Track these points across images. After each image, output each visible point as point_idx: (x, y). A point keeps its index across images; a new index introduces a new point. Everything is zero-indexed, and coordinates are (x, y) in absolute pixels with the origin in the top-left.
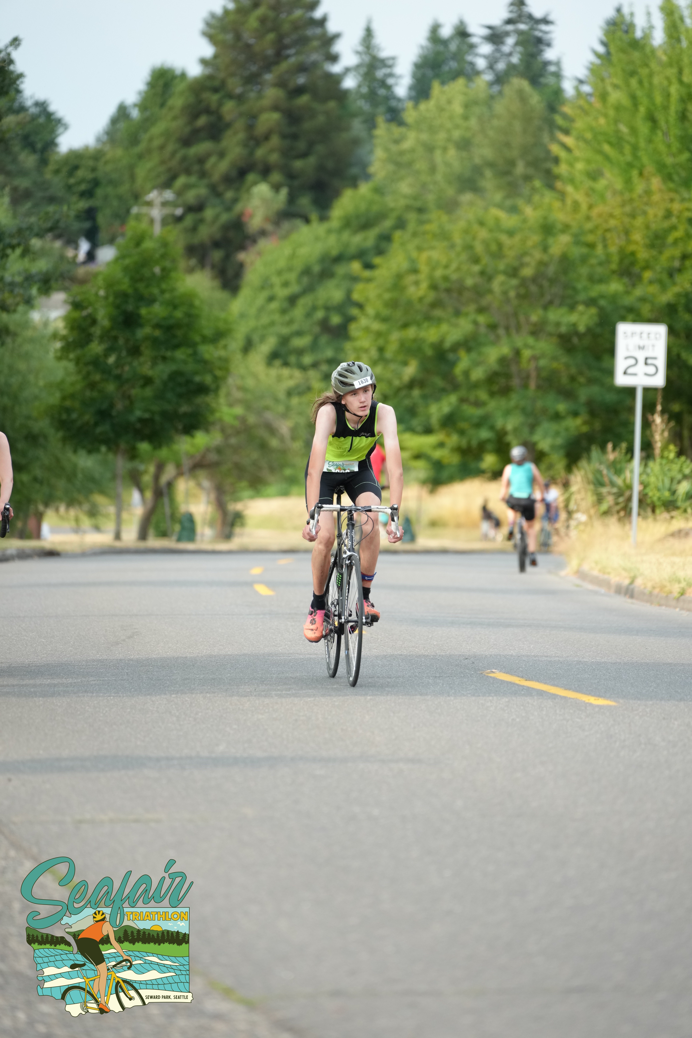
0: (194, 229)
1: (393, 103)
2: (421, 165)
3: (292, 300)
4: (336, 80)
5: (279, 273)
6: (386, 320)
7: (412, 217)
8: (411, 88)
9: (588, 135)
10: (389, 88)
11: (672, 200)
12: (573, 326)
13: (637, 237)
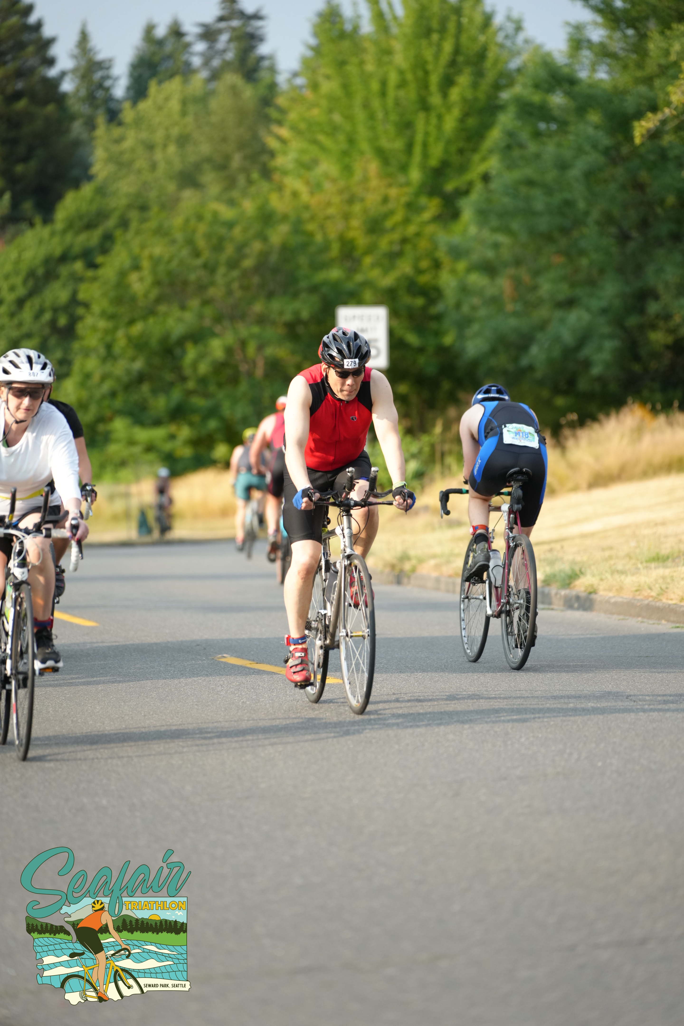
1: (112, 105)
2: (142, 163)
3: (20, 303)
4: (53, 84)
5: (6, 277)
6: (112, 317)
7: (134, 215)
8: (129, 89)
9: (302, 126)
10: (107, 89)
11: (390, 185)
12: (296, 313)
13: (355, 223)
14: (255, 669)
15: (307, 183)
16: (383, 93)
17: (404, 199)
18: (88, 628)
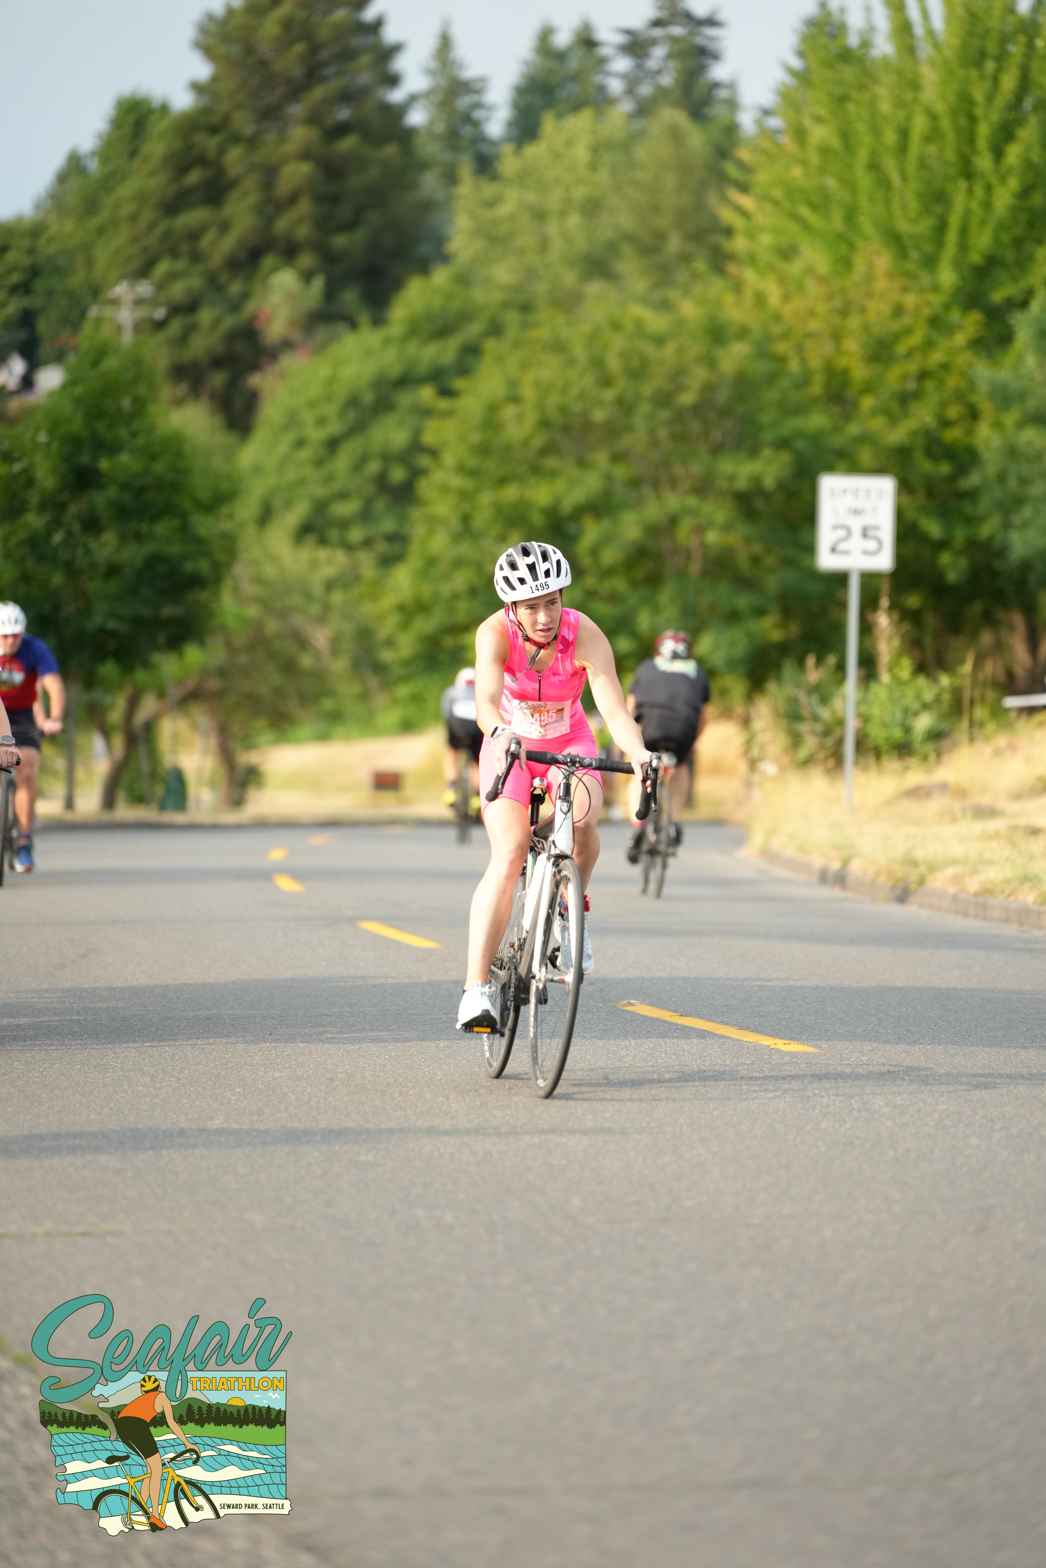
0: (183, 339)
1: (484, 148)
2: (526, 240)
3: (333, 445)
4: (396, 113)
5: (313, 404)
6: (473, 473)
7: (512, 318)
8: (510, 124)
9: (778, 193)
10: (476, 124)
11: (905, 290)
12: (756, 480)
13: (852, 345)
14: (677, 1024)
15: (782, 280)
16: (902, 148)
17: (926, 312)
18: (424, 950)
